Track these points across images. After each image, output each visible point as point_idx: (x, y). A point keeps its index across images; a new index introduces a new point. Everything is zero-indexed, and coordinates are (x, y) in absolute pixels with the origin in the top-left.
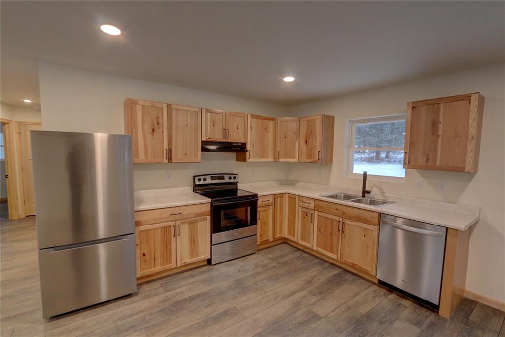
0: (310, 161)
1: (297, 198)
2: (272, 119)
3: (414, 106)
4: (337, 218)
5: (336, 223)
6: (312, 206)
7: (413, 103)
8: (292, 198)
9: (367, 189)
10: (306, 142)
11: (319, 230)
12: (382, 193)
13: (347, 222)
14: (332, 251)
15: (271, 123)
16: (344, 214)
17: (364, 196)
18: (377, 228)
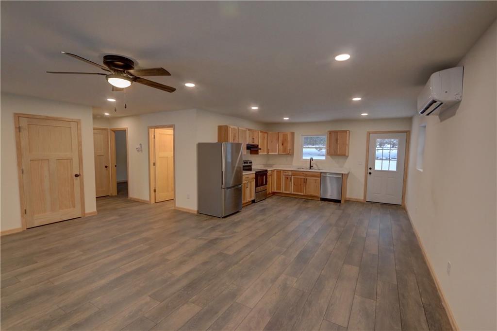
0: (285, 153)
1: (282, 171)
2: (266, 133)
3: (330, 133)
4: (303, 177)
5: (303, 180)
6: (291, 174)
7: (330, 131)
8: (279, 172)
9: (312, 165)
10: (283, 144)
11: (294, 184)
12: (317, 166)
13: (308, 178)
14: (301, 192)
15: (266, 135)
16: (306, 175)
17: (310, 168)
18: (319, 178)
